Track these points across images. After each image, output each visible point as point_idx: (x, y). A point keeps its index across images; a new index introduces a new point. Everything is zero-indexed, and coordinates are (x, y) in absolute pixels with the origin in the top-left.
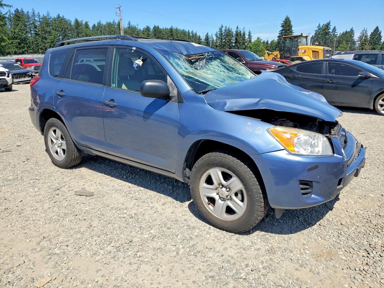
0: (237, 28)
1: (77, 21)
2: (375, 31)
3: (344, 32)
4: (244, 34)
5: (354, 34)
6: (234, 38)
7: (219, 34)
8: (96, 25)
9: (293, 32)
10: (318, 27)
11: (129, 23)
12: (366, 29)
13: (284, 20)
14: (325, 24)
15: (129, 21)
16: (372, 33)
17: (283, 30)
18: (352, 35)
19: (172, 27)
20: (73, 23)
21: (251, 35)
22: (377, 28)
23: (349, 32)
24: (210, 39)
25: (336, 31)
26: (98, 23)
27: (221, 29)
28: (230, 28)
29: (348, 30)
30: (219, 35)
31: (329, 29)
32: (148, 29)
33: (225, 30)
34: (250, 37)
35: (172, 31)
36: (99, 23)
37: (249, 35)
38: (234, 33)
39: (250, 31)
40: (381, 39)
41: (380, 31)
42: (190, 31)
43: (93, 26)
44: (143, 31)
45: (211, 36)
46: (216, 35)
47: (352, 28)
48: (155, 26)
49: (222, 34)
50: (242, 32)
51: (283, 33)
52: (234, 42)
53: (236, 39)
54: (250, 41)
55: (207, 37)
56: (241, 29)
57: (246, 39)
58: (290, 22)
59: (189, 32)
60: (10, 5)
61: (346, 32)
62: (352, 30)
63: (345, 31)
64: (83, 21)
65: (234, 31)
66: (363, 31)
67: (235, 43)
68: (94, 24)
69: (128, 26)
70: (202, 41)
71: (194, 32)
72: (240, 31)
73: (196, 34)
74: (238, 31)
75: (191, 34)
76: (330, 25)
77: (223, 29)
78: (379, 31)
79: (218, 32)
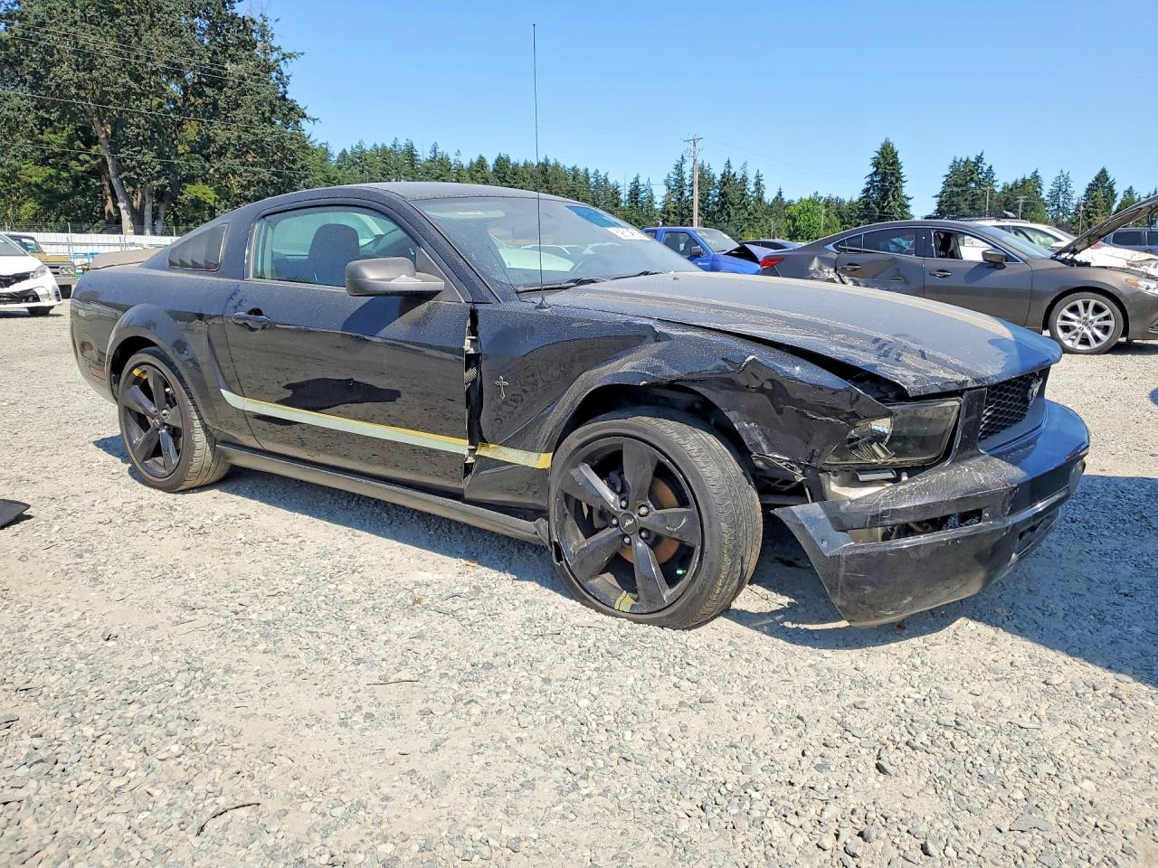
0: (728, 164)
2: (1097, 179)
3: (1016, 182)
4: (744, 180)
5: (1043, 187)
7: (676, 180)
8: (349, 153)
9: (904, 179)
10: (951, 166)
11: (434, 149)
12: (1065, 173)
13: (879, 150)
14: (964, 159)
16: (1090, 185)
17: (875, 173)
18: (1038, 189)
21: (762, 182)
22: (1103, 172)
23: (1029, 180)
24: (645, 194)
25: (995, 178)
27: (679, 168)
28: (706, 165)
29: (1028, 177)
30: (673, 183)
31: (981, 173)
32: (481, 163)
34: (758, 189)
37: (757, 184)
38: (719, 178)
39: (761, 173)
40: (1114, 201)
41: (1111, 180)
42: (591, 172)
44: (470, 169)
45: (646, 184)
46: (667, 183)
47: (1036, 172)
48: (499, 158)
49: (683, 179)
50: (739, 177)
51: (876, 182)
52: (716, 200)
53: (723, 195)
54: (760, 200)
55: (637, 187)
56: (736, 169)
57: (750, 193)
58: (895, 156)
59: (587, 175)
60: (312, 117)
61: (1024, 181)
62: (1036, 177)
63: (1020, 178)
65: (717, 172)
66: (1059, 177)
67: (723, 204)
68: (344, 150)
69: (432, 156)
70: (622, 197)
71: (602, 173)
72: (734, 175)
73: (606, 180)
74: (729, 172)
75: (592, 180)
76: (984, 161)
77: (687, 168)
78: (1108, 179)
79: (672, 175)
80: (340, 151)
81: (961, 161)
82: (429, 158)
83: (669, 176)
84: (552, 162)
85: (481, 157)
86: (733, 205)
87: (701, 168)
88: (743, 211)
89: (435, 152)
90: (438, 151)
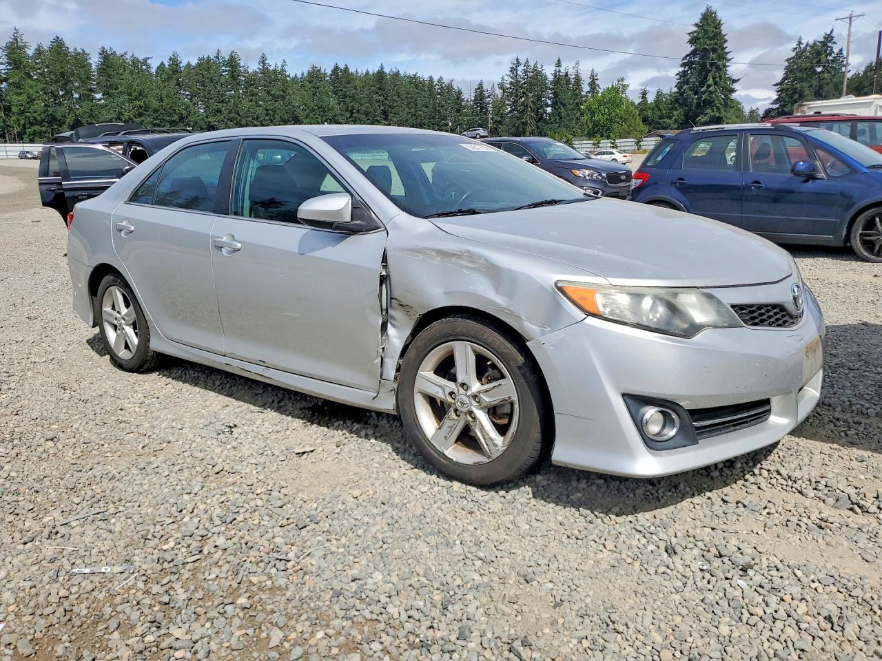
0: (559, 64)
1: (106, 57)
4: (578, 79)
6: (550, 92)
7: (511, 83)
8: (167, 66)
10: (796, 49)
11: (263, 60)
14: (811, 43)
15: (264, 54)
19: (382, 67)
20: (95, 60)
21: (597, 82)
24: (489, 99)
26: (171, 59)
27: (514, 70)
28: (539, 66)
30: (508, 86)
31: (830, 54)
32: (316, 73)
33: (525, 72)
34: (595, 88)
35: (382, 79)
36: (174, 61)
37: (593, 84)
38: (550, 77)
39: (596, 72)
42: (435, 79)
43: (158, 68)
44: (301, 80)
45: (489, 89)
46: (502, 86)
48: (336, 68)
49: (517, 81)
50: (571, 76)
52: (549, 102)
53: (556, 94)
55: (481, 92)
56: (568, 67)
57: (583, 93)
59: (432, 82)
64: (126, 53)
67: (554, 105)
69: (261, 68)
71: (445, 80)
72: (567, 73)
73: (450, 87)
74: (559, 71)
75: (436, 87)
77: (521, 68)
79: (506, 78)
80: (158, 65)
81: (807, 45)
82: (257, 70)
83: (503, 79)
84: (387, 70)
85: (313, 67)
86: (564, 105)
87: (535, 69)
88: (575, 112)
89: (264, 64)
90: (267, 62)
